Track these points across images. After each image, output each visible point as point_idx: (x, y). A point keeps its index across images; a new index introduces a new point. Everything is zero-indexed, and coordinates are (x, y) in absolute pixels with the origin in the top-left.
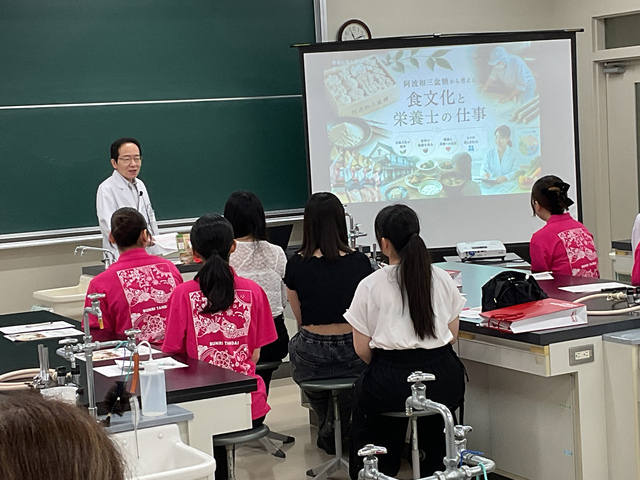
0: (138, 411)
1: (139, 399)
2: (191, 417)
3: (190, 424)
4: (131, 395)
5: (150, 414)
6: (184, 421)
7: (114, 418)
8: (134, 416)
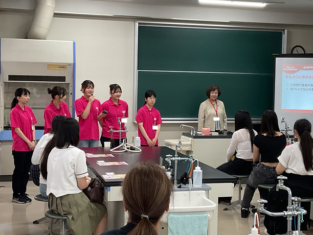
0: (191, 184)
1: (192, 180)
2: (211, 189)
3: (210, 191)
4: (189, 178)
5: (195, 186)
6: (208, 190)
7: (183, 186)
8: (190, 186)
